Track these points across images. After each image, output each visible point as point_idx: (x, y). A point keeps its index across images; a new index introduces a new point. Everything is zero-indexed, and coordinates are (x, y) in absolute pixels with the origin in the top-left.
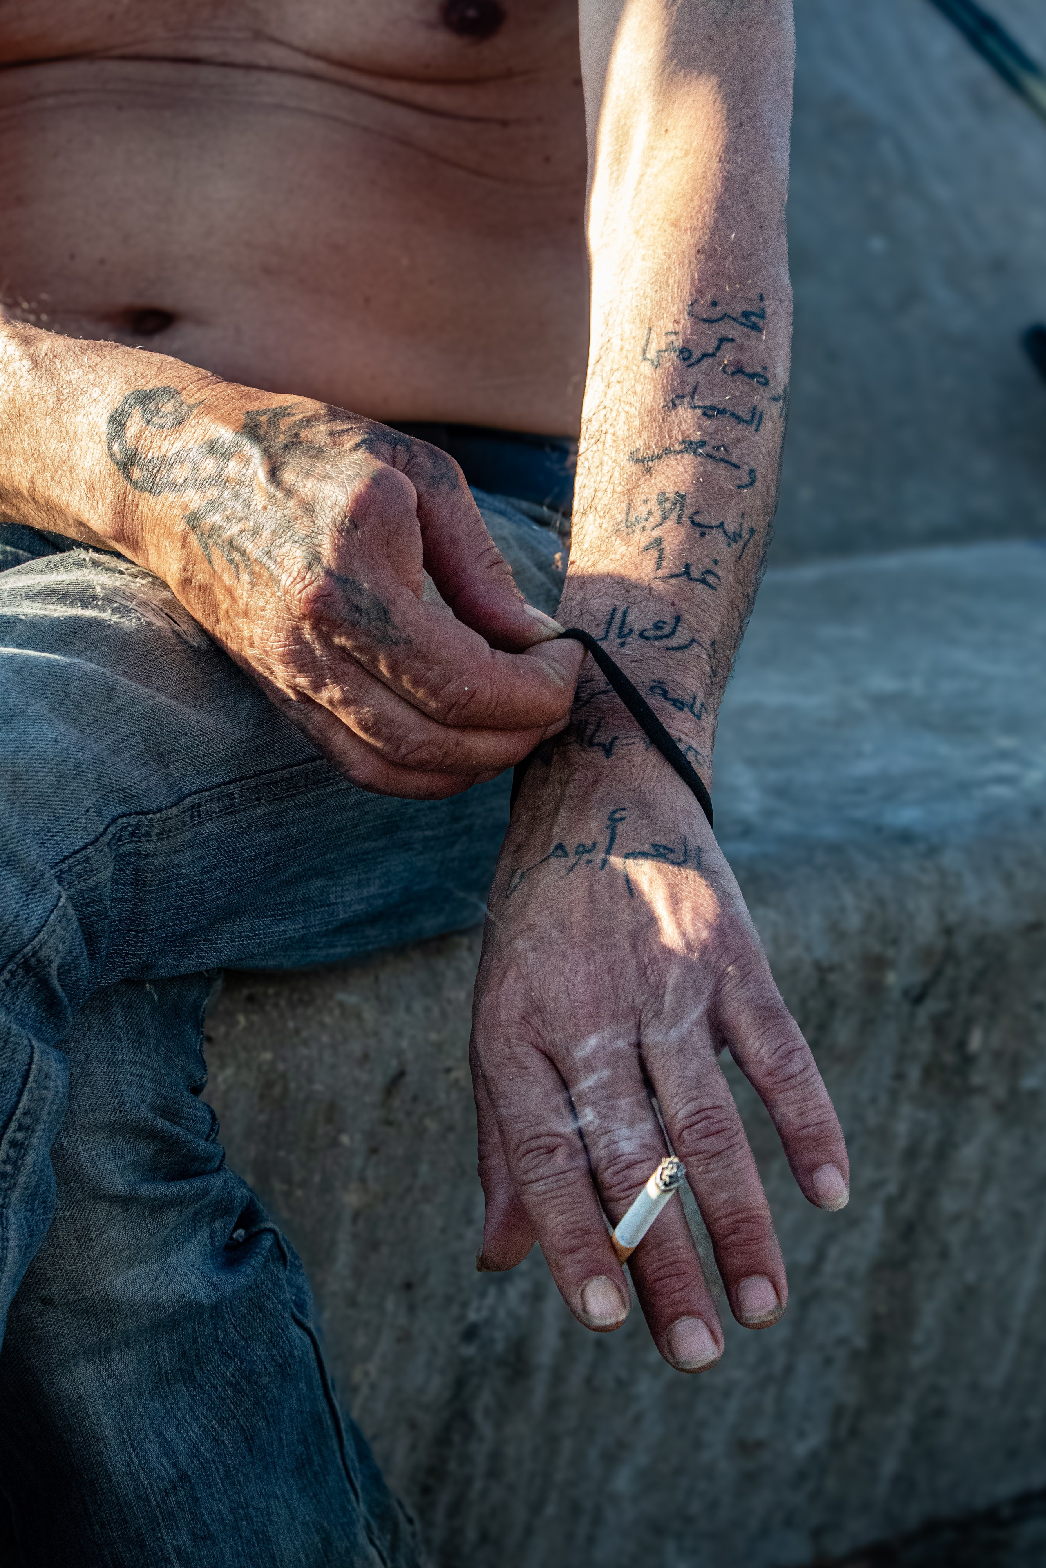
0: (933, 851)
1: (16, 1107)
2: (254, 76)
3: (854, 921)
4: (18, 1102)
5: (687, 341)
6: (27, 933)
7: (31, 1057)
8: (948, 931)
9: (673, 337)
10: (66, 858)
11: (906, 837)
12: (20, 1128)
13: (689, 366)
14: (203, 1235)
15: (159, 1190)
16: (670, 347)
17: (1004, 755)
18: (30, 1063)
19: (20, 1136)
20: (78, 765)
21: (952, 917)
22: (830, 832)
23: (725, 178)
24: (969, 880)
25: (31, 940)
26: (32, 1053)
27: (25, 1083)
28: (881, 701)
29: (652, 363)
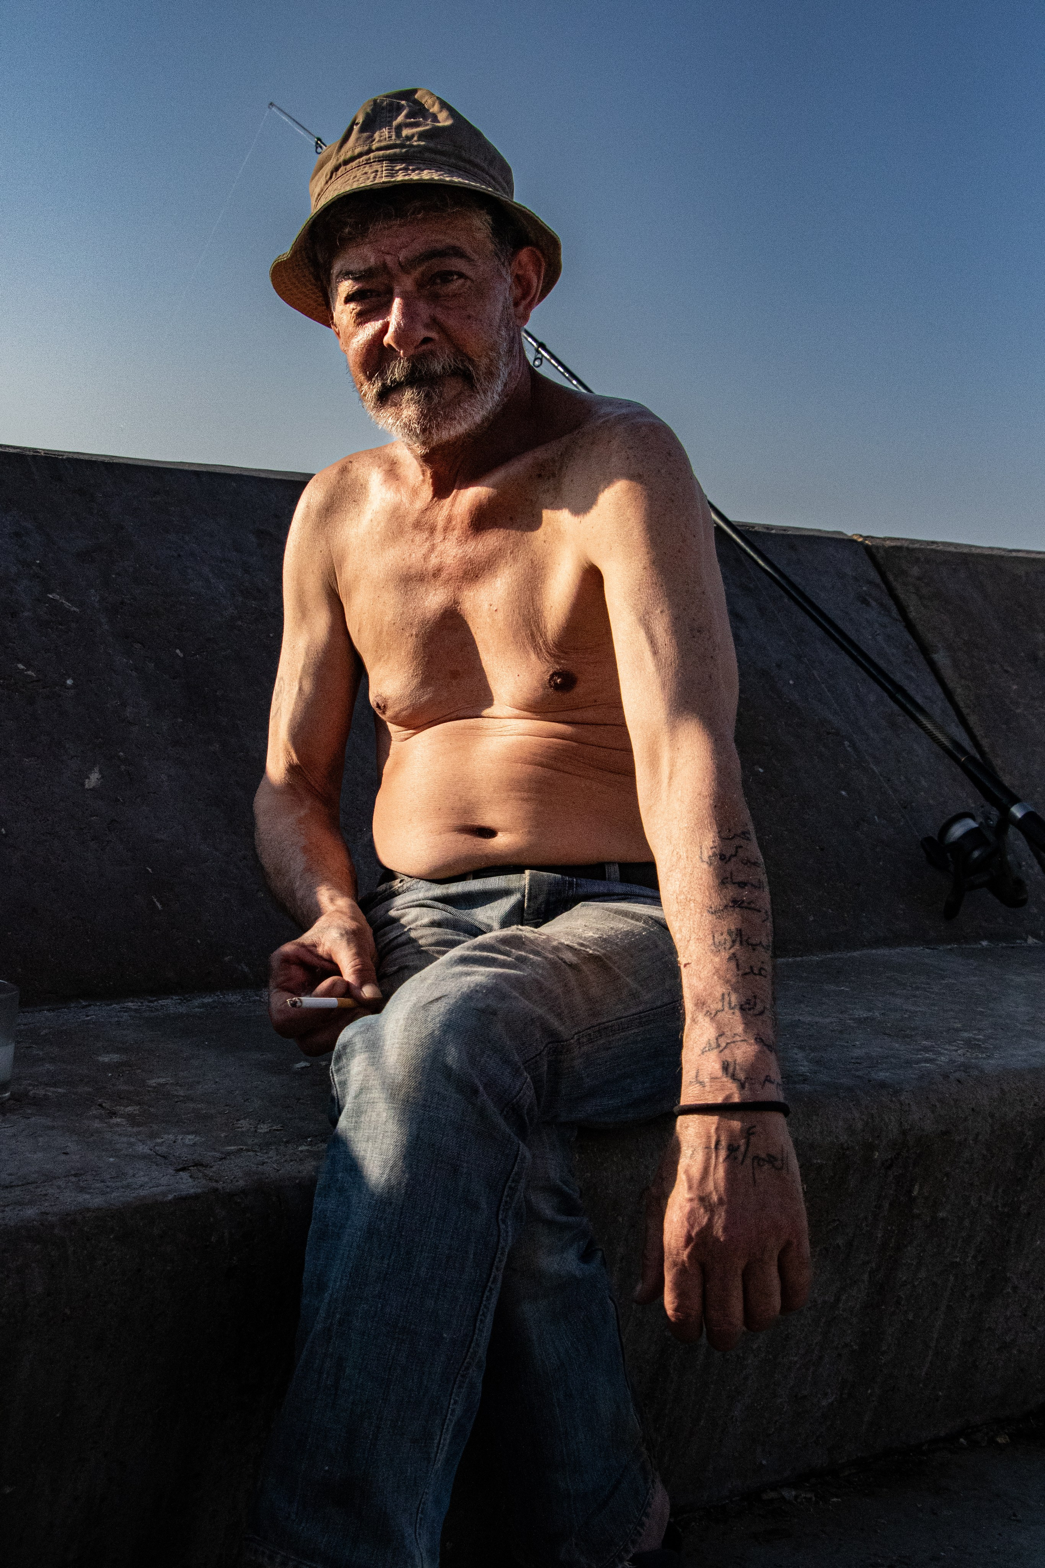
0: (897, 1093)
1: (512, 1171)
2: (496, 720)
3: (860, 1125)
4: (513, 1168)
5: (721, 850)
6: (514, 1093)
7: (519, 1148)
8: (904, 1133)
9: (714, 849)
10: (528, 1061)
11: (883, 1085)
12: (513, 1181)
13: (726, 863)
14: (575, 1246)
15: (563, 1218)
16: (714, 855)
17: (926, 1049)
18: (519, 1151)
19: (513, 1185)
20: (532, 1019)
21: (906, 1126)
22: (845, 1081)
23: (717, 767)
24: (914, 1108)
25: (516, 1096)
26: (519, 1146)
27: (516, 1160)
28: (861, 1021)
29: (707, 863)
